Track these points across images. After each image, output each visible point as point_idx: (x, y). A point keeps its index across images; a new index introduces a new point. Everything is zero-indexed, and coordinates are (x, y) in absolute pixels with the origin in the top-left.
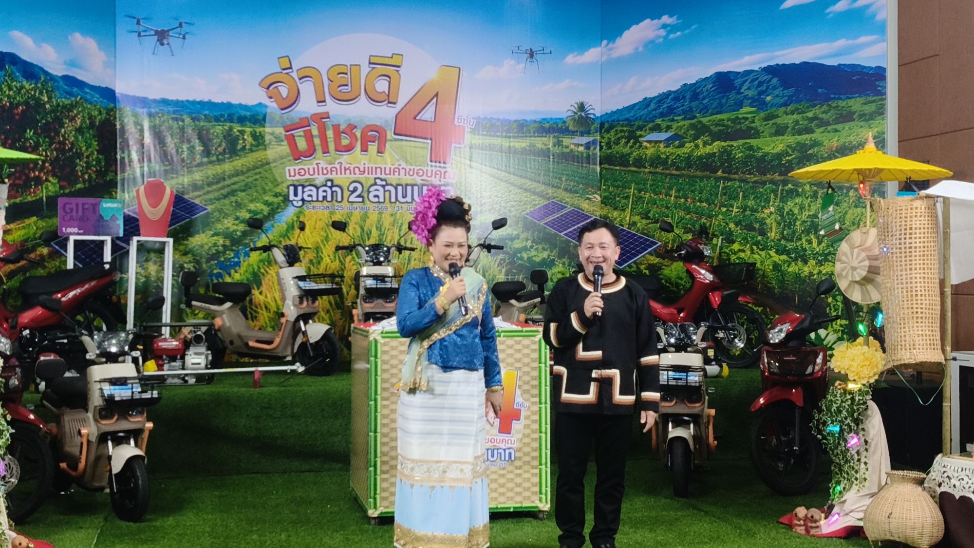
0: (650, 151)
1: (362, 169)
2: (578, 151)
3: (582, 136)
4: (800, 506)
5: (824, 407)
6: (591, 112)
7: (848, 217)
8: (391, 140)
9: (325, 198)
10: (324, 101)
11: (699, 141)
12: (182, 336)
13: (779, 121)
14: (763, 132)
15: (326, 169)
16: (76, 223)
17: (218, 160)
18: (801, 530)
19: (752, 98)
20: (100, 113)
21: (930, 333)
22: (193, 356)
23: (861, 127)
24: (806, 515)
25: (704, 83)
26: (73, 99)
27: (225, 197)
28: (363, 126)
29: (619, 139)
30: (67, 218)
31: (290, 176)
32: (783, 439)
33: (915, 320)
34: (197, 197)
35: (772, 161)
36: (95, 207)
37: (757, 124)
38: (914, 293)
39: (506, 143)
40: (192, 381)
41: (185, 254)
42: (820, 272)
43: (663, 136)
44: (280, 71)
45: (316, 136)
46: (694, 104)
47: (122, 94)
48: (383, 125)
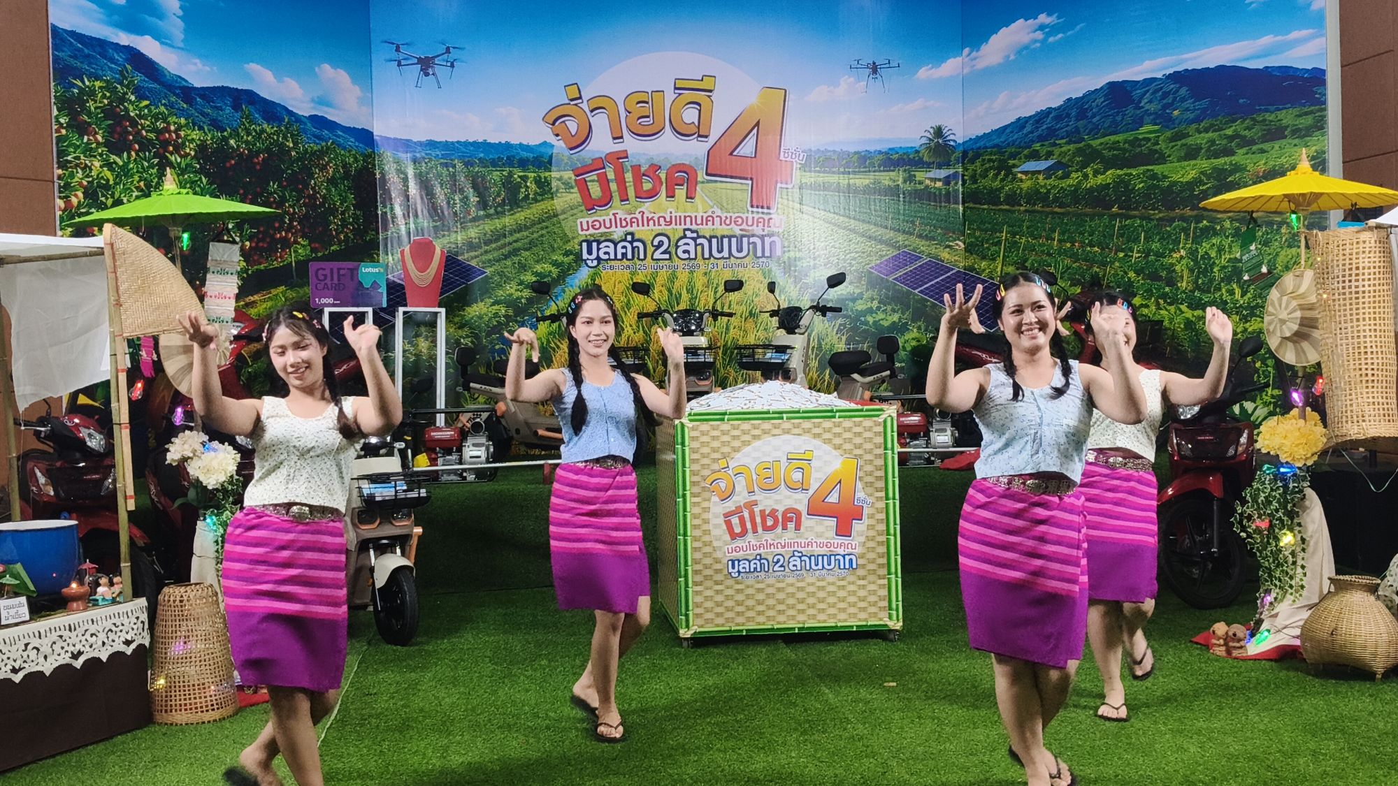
0: (1026, 185)
1: (668, 219)
2: (935, 188)
3: (940, 168)
4: (1219, 621)
5: (1248, 498)
6: (952, 137)
7: (1279, 259)
8: (703, 182)
9: (624, 255)
10: (622, 137)
11: (1089, 169)
12: (460, 425)
13: (1189, 141)
14: (1169, 156)
15: (625, 219)
16: (332, 292)
17: (497, 213)
18: (1220, 651)
19: (1155, 113)
20: (356, 160)
21: (1384, 400)
22: (472, 448)
23: (1295, 145)
24: (1227, 633)
25: (1093, 96)
26: (324, 144)
27: (506, 257)
28: (669, 166)
29: (987, 170)
30: (320, 286)
31: (582, 230)
32: (1198, 539)
33: (1364, 384)
34: (472, 258)
35: (1181, 192)
36: (354, 272)
37: (1162, 145)
38: (1362, 350)
39: (844, 181)
40: (471, 477)
41: (461, 327)
42: (1246, 330)
43: (1043, 165)
44: (568, 102)
45: (612, 181)
46: (1081, 124)
47: (381, 136)
48: (693, 164)
